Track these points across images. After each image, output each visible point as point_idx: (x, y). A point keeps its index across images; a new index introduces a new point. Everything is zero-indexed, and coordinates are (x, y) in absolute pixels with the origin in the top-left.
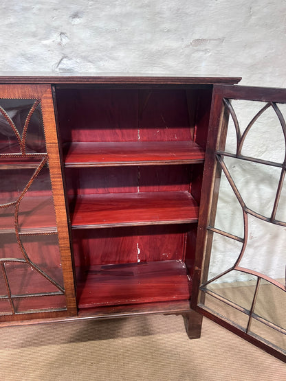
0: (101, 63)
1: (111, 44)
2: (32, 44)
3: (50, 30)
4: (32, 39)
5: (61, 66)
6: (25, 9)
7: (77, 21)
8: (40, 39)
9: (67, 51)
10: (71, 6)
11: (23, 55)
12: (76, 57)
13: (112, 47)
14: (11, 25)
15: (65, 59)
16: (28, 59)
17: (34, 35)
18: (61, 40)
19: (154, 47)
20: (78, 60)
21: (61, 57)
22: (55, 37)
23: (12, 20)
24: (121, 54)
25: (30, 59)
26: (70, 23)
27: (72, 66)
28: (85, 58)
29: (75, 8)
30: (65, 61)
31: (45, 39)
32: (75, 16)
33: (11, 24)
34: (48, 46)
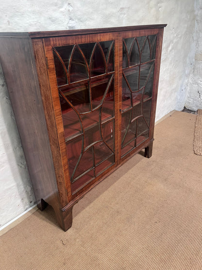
2: (55, 10)
5: (69, 25)
8: (59, 8)
9: (72, 15)
12: (76, 19)
20: (77, 21)
25: (53, 21)
27: (74, 25)
28: (79, 19)
30: (71, 22)
34: (62, 12)
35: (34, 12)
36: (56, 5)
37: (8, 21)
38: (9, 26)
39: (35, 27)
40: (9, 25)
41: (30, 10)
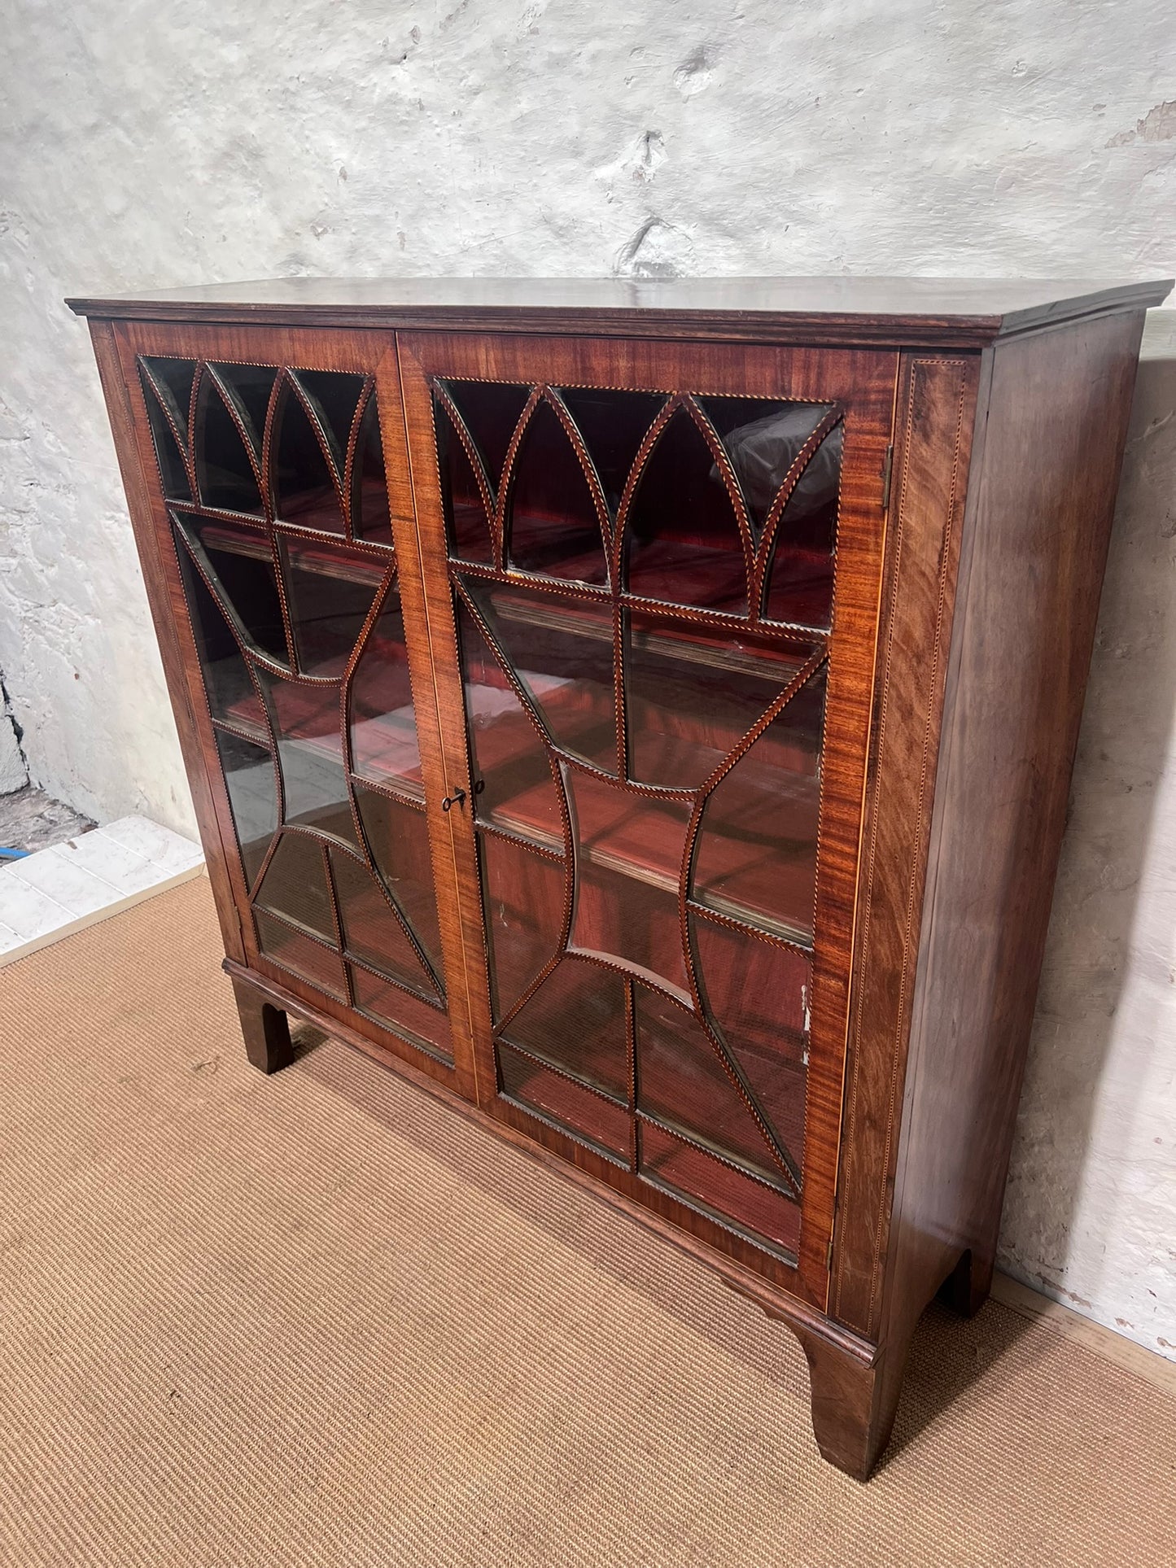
0: (765, 238)
1: (796, 157)
2: (569, 180)
3: (617, 123)
4: (572, 165)
5: (643, 254)
6: (558, 63)
7: (703, 79)
8: (592, 163)
9: (660, 197)
10: (685, 29)
11: (546, 221)
12: (686, 219)
13: (799, 172)
14: (522, 123)
15: (655, 229)
16: (560, 232)
17: (575, 150)
18: (647, 158)
19: (960, 158)
20: (690, 232)
21: (641, 221)
22: (632, 152)
23: (524, 106)
24: (827, 197)
25: (563, 230)
26: (677, 93)
27: (668, 254)
28: (713, 222)
29: (692, 35)
30: (655, 237)
31: (606, 158)
32: (697, 62)
33: (522, 118)
34: (607, 186)
35: (481, 196)
36: (577, 154)
37: (402, 235)
38: (402, 255)
39: (481, 263)
40: (403, 249)
41: (468, 185)
